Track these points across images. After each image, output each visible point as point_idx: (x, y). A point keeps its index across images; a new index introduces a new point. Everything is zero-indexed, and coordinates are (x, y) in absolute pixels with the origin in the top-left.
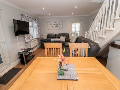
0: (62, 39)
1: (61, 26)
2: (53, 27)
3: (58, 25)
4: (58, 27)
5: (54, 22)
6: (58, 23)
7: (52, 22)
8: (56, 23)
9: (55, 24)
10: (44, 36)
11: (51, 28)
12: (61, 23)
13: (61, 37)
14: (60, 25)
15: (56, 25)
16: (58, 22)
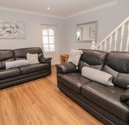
0: (33, 58)
1: (22, 31)
3: (15, 29)
4: (16, 34)
6: (13, 25)
8: (8, 23)
9: (6, 25)
12: (21, 25)
13: (28, 55)
14: (19, 30)
15: (8, 29)
16: (14, 21)
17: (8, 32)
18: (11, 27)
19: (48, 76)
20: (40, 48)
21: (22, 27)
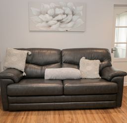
2: (51, 23)
3: (70, 17)
4: (70, 25)
5: (53, 5)
7: (47, 6)
9: (58, 11)
10: (14, 59)
11: (41, 26)
17: (58, 21)
18: (64, 14)
19: (113, 108)
20: (106, 50)
21: (81, 12)
